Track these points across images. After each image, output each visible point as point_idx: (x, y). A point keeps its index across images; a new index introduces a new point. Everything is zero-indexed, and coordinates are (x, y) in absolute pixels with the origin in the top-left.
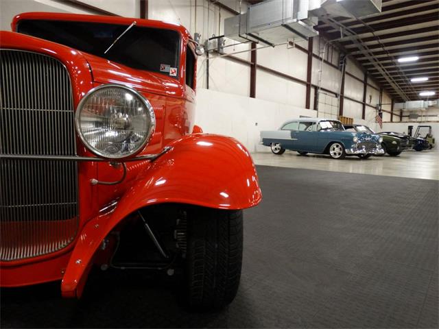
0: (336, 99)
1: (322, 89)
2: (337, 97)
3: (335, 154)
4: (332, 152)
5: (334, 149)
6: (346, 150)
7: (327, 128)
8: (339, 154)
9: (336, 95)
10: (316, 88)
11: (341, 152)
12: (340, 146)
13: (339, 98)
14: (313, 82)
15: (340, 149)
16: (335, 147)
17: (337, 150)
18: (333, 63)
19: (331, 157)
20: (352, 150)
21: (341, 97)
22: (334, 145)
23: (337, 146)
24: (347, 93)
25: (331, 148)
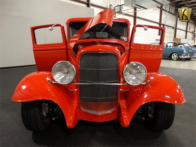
0: (173, 30)
1: (167, 26)
2: (173, 29)
3: (174, 58)
4: (173, 57)
5: (174, 56)
6: (180, 56)
7: (170, 46)
8: (176, 58)
9: (173, 28)
10: (164, 25)
11: (177, 57)
12: (177, 54)
13: (174, 29)
14: (163, 22)
15: (177, 56)
16: (174, 55)
17: (175, 56)
18: (172, 13)
19: (172, 59)
20: (183, 56)
21: (175, 29)
22: (174, 54)
23: (176, 55)
24: (178, 26)
25: (173, 55)
